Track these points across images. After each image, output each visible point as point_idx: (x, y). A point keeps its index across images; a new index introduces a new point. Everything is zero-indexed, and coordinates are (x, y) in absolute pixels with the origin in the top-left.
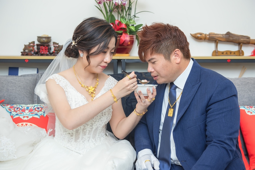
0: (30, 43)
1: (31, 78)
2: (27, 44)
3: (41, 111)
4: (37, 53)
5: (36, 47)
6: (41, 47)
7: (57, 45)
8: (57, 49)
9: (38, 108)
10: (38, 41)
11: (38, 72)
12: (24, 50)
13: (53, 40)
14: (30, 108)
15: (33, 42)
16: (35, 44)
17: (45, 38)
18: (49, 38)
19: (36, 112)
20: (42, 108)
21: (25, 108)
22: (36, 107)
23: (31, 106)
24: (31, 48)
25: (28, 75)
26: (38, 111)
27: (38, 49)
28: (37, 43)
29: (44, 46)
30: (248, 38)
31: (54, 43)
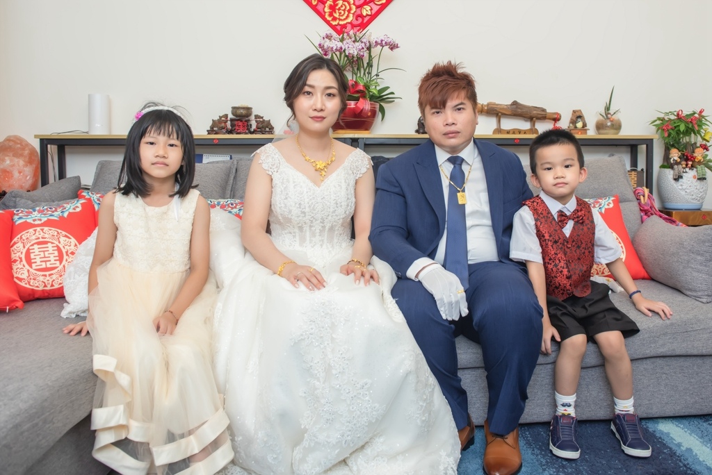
0: (221, 117)
1: (222, 165)
2: (216, 118)
3: (235, 207)
4: (230, 132)
5: (229, 122)
6: (236, 122)
7: (261, 120)
8: (260, 125)
9: (232, 204)
10: (233, 114)
11: (231, 158)
12: (212, 128)
13: (255, 112)
14: (222, 203)
15: (226, 116)
16: (229, 119)
17: (244, 108)
18: (249, 109)
19: (230, 209)
20: (236, 205)
21: (216, 203)
22: (229, 202)
23: (222, 201)
24: (223, 125)
25: (217, 162)
26: (232, 208)
27: (232, 125)
28: (230, 116)
29: (241, 121)
30: (544, 110)
31: (257, 117)
